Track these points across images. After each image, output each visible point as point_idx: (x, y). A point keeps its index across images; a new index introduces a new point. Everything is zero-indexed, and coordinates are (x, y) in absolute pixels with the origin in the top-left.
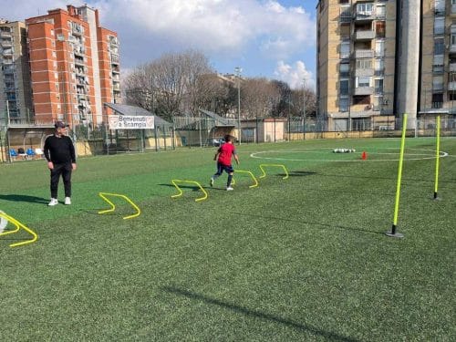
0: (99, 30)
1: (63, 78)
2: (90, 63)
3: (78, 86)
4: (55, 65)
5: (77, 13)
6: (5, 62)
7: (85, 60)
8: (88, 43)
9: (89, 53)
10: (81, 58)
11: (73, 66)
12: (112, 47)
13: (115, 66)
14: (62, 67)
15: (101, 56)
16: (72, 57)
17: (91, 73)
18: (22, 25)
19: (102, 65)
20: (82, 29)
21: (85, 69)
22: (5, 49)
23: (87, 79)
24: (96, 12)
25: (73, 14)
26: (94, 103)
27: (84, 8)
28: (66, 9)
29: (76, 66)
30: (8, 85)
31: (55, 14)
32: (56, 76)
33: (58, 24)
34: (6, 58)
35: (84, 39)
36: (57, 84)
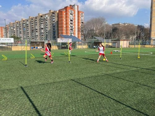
0: (78, 12)
1: (67, 27)
2: (75, 22)
3: (71, 29)
4: (65, 23)
5: (72, 7)
6: (53, 23)
7: (73, 21)
8: (75, 16)
9: (75, 19)
10: (72, 21)
11: (70, 23)
12: (82, 17)
13: (82, 22)
14: (66, 24)
15: (78, 20)
16: (70, 20)
17: (75, 25)
18: (58, 12)
19: (78, 22)
20: (73, 12)
21: (73, 24)
22: (53, 19)
23: (73, 27)
24: (78, 6)
25: (71, 7)
26: (75, 34)
27: (74, 5)
28: (69, 6)
29: (71, 23)
30: (54, 29)
31: (66, 8)
32: (65, 27)
33: (66, 11)
34: (53, 21)
35: (73, 15)
36: (65, 29)
